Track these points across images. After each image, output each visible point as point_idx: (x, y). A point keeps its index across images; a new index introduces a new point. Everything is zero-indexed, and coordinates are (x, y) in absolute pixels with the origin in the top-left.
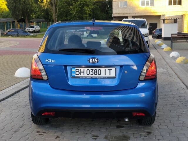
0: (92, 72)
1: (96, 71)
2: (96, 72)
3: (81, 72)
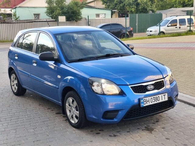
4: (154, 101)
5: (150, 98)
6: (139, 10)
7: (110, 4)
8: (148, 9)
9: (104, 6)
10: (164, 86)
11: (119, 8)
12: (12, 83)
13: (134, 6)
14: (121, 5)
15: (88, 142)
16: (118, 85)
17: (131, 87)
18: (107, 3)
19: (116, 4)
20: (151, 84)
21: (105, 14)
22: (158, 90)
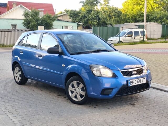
4: (137, 82)
5: (134, 80)
6: (100, 24)
7: (76, 18)
8: (107, 23)
9: (71, 20)
10: (143, 72)
11: (83, 22)
12: (15, 74)
13: (96, 20)
14: (85, 19)
15: (90, 112)
16: (112, 70)
17: (121, 72)
18: (73, 17)
19: (81, 19)
20: (134, 71)
21: (72, 26)
22: (139, 75)
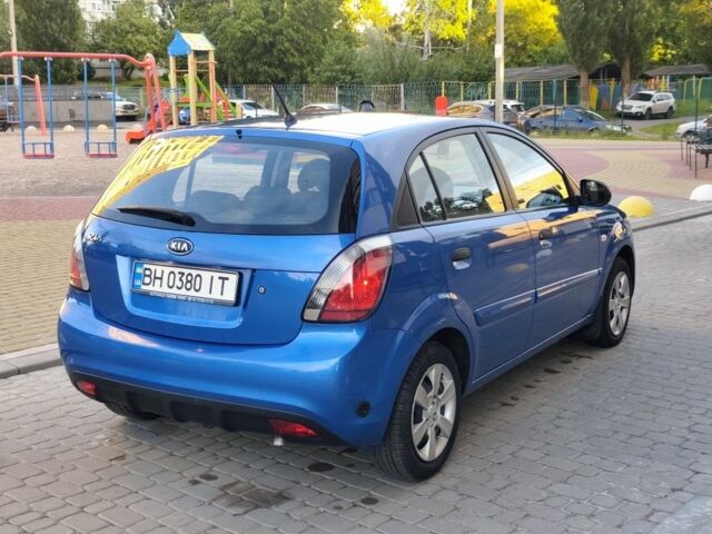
0: (181, 280)
1: (189, 278)
2: (190, 283)
3: (155, 278)
